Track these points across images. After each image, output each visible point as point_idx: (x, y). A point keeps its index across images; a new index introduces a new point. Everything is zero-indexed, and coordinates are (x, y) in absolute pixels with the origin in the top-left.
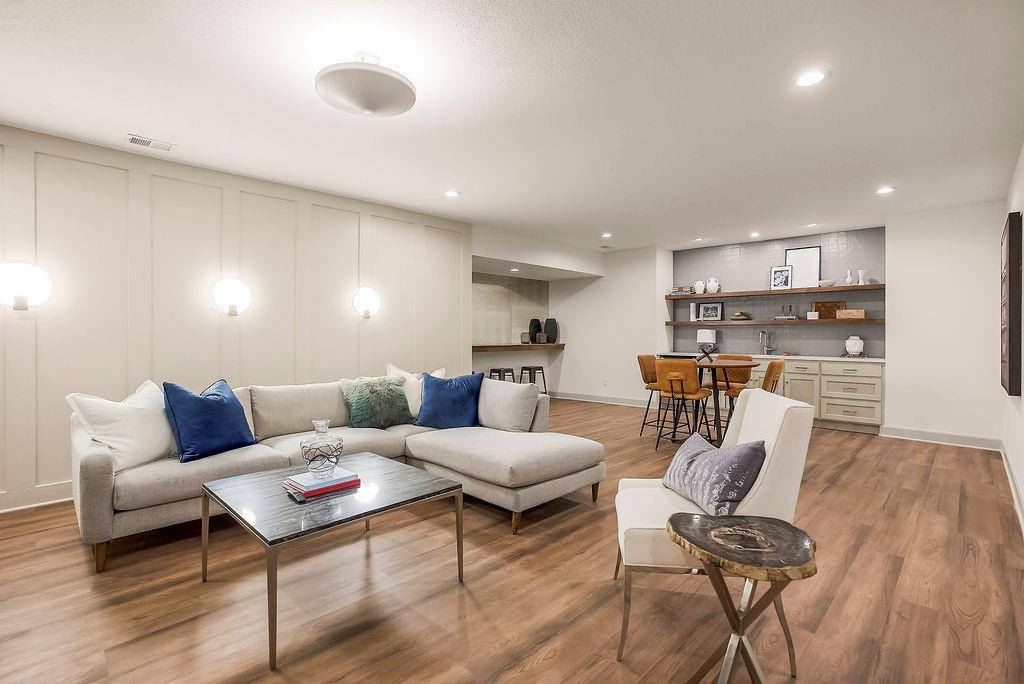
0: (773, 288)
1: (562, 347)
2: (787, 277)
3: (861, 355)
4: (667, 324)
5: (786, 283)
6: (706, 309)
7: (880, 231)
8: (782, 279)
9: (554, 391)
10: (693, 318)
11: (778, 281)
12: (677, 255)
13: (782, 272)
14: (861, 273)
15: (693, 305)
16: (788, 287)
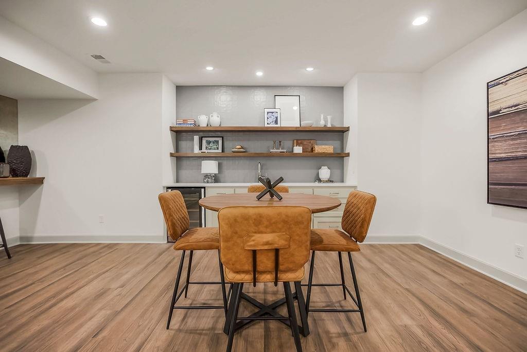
0: (266, 125)
1: (41, 181)
2: (277, 118)
3: (330, 181)
4: (172, 155)
5: (276, 122)
6: (209, 143)
7: (340, 90)
8: (273, 119)
9: (29, 235)
10: (196, 150)
11: (270, 120)
12: (180, 89)
13: (273, 113)
14: (329, 118)
15: (196, 138)
16: (278, 125)
